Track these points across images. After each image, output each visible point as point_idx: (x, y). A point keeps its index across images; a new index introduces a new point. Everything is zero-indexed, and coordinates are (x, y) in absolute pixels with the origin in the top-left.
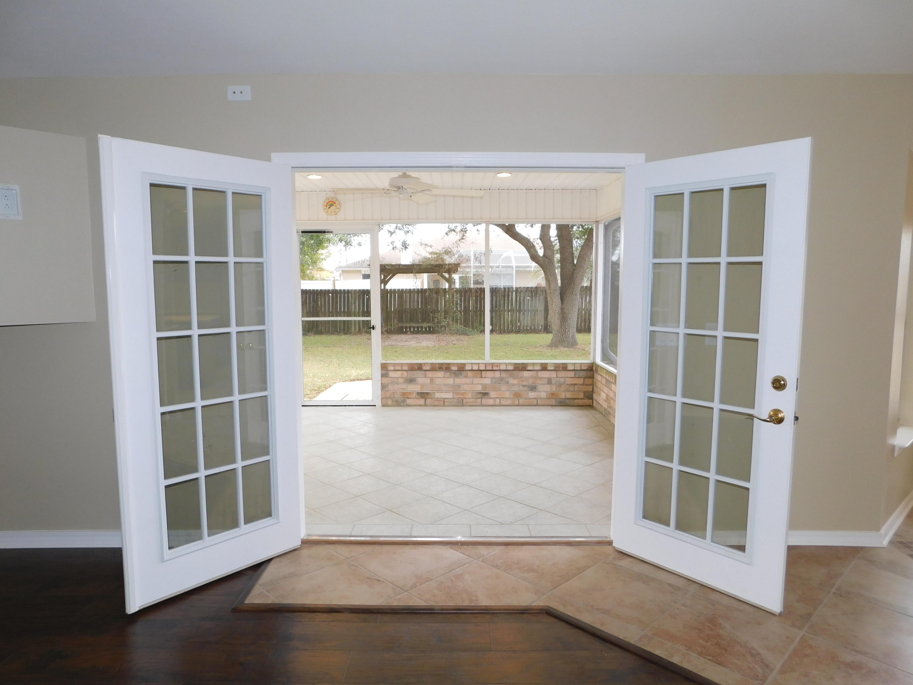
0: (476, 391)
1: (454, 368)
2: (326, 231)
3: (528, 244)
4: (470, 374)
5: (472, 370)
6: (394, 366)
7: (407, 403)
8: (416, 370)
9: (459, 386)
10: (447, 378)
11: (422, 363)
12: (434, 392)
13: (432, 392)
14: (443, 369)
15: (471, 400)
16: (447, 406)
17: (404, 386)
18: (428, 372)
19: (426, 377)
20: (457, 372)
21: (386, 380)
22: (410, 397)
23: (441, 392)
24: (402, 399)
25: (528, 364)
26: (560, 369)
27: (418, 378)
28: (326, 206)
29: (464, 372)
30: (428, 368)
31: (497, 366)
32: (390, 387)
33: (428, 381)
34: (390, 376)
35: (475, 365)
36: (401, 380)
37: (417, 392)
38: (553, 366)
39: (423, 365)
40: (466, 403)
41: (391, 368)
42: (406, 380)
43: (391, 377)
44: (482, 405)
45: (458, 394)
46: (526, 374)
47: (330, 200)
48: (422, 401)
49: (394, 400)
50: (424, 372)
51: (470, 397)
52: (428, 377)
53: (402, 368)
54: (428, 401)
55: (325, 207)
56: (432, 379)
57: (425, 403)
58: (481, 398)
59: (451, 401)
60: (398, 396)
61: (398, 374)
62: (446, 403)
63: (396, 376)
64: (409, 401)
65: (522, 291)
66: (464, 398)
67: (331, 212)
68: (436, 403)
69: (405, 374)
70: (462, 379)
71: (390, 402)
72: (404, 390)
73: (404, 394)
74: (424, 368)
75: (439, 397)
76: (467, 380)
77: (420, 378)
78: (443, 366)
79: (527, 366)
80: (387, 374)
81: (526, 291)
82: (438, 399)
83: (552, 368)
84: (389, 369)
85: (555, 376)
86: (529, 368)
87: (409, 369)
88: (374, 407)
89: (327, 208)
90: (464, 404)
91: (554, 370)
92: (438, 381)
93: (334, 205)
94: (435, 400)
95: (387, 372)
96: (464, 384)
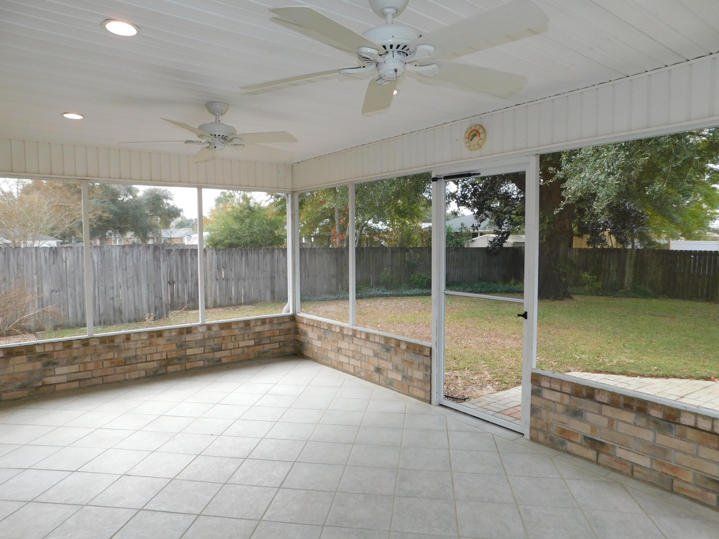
0: (704, 473)
1: (655, 413)
2: (472, 173)
4: (690, 433)
6: (550, 382)
7: (566, 448)
8: (584, 398)
9: (665, 451)
10: (640, 427)
11: (595, 389)
12: (614, 444)
13: (611, 444)
14: (633, 408)
15: (691, 488)
16: (638, 479)
17: (564, 418)
18: (604, 407)
19: (600, 413)
20: (663, 422)
21: (538, 401)
22: (572, 439)
23: (627, 448)
24: (560, 438)
27: (587, 411)
29: (677, 426)
30: (605, 399)
32: (544, 414)
33: (604, 422)
34: (544, 397)
35: (704, 419)
36: (560, 408)
37: (584, 434)
39: (596, 391)
40: (680, 488)
41: (545, 384)
42: (568, 410)
43: (544, 399)
45: (663, 464)
47: (473, 128)
48: (591, 454)
49: (548, 435)
50: (597, 404)
51: (690, 480)
52: (605, 416)
53: (561, 388)
54: (603, 458)
55: (467, 140)
56: (611, 421)
57: (597, 459)
59: (645, 472)
60: (553, 431)
61: (556, 396)
62: (635, 473)
63: (554, 399)
64: (570, 446)
66: (676, 477)
68: (617, 466)
69: (566, 400)
70: (672, 439)
71: (541, 437)
72: (564, 425)
73: (563, 431)
74: (598, 398)
75: (622, 457)
76: (683, 445)
77: (591, 412)
78: (632, 404)
80: (539, 391)
82: (620, 460)
84: (542, 385)
87: (572, 392)
88: (521, 436)
89: (470, 140)
90: (675, 489)
92: (623, 428)
93: (477, 134)
94: (615, 460)
95: (540, 388)
96: (677, 451)
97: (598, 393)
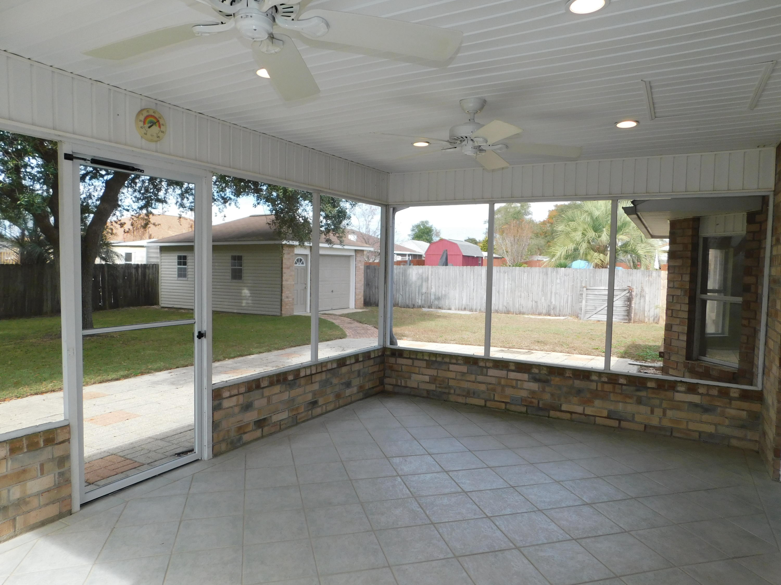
0: (307, 401)
1: (290, 378)
2: (135, 167)
4: (303, 381)
5: (306, 376)
6: (229, 391)
7: (243, 442)
8: (253, 390)
9: (293, 400)
10: (282, 392)
12: (270, 415)
13: (268, 416)
14: (280, 381)
15: (303, 415)
16: (283, 430)
17: (240, 417)
18: (265, 389)
19: (263, 397)
20: (293, 383)
21: (218, 415)
22: (246, 431)
23: (277, 413)
24: (238, 437)
27: (255, 400)
28: (144, 123)
29: (298, 380)
30: (265, 383)
31: (325, 366)
32: (224, 425)
33: (265, 402)
34: (224, 407)
36: (236, 410)
37: (254, 421)
40: (299, 419)
41: (225, 393)
42: (242, 408)
43: (225, 409)
44: (313, 418)
45: (293, 410)
46: (344, 370)
47: (151, 113)
48: (258, 433)
49: (229, 441)
50: (261, 390)
51: (303, 410)
54: (266, 429)
55: (141, 124)
56: (269, 398)
57: (262, 434)
58: (311, 409)
59: (286, 422)
60: (233, 434)
61: (234, 402)
62: (282, 427)
63: (231, 405)
64: (246, 437)
66: (298, 413)
67: (152, 135)
68: (272, 430)
69: (241, 399)
70: (296, 390)
72: (240, 422)
73: (240, 428)
74: (262, 385)
75: (275, 421)
76: (300, 391)
77: (258, 399)
78: (280, 377)
80: (220, 404)
82: (275, 424)
84: (223, 397)
85: (363, 367)
87: (246, 390)
89: (145, 125)
90: (298, 421)
91: (362, 360)
92: (275, 399)
93: (157, 124)
95: (220, 401)
96: (298, 396)
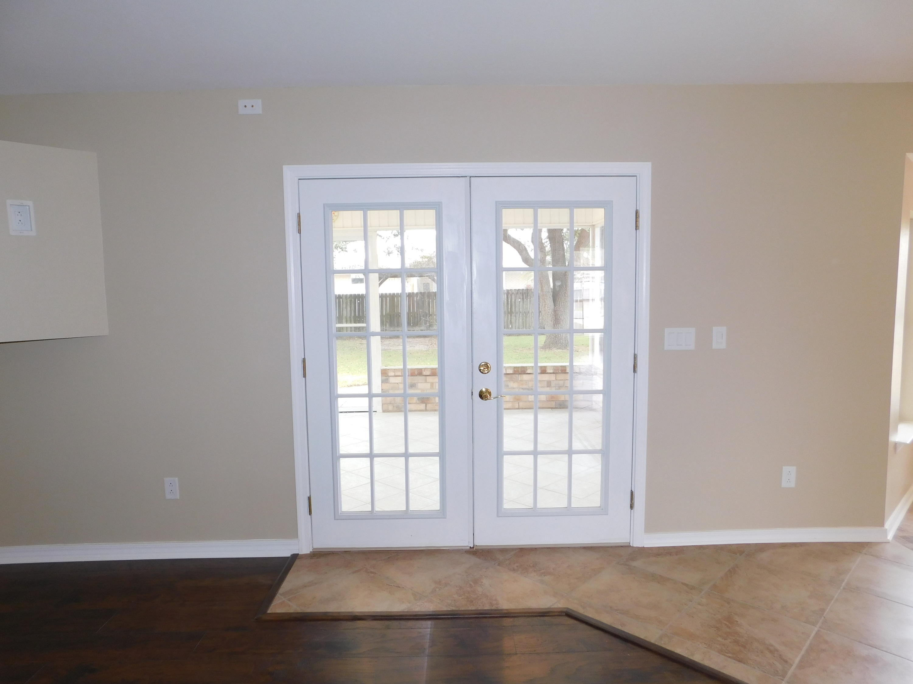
3: (521, 247)
6: (394, 372)
8: (417, 376)
18: (428, 377)
19: (426, 381)
21: (386, 386)
25: (527, 368)
26: (559, 371)
27: (418, 383)
30: (428, 373)
33: (428, 386)
34: (390, 382)
36: (401, 386)
38: (552, 369)
39: (423, 370)
41: (391, 374)
46: (525, 377)
48: (422, 406)
49: (395, 405)
50: (424, 377)
52: (428, 382)
54: (429, 406)
56: (430, 384)
57: (426, 408)
60: (398, 401)
61: (399, 380)
63: (397, 382)
64: (410, 407)
65: (512, 294)
71: (390, 408)
74: (424, 373)
77: (420, 383)
79: (527, 370)
80: (387, 379)
81: (517, 293)
83: (551, 371)
84: (389, 375)
85: (555, 379)
86: (529, 371)
87: (410, 374)
91: (553, 373)
94: (436, 405)
95: (388, 377)
97: (424, 371)
